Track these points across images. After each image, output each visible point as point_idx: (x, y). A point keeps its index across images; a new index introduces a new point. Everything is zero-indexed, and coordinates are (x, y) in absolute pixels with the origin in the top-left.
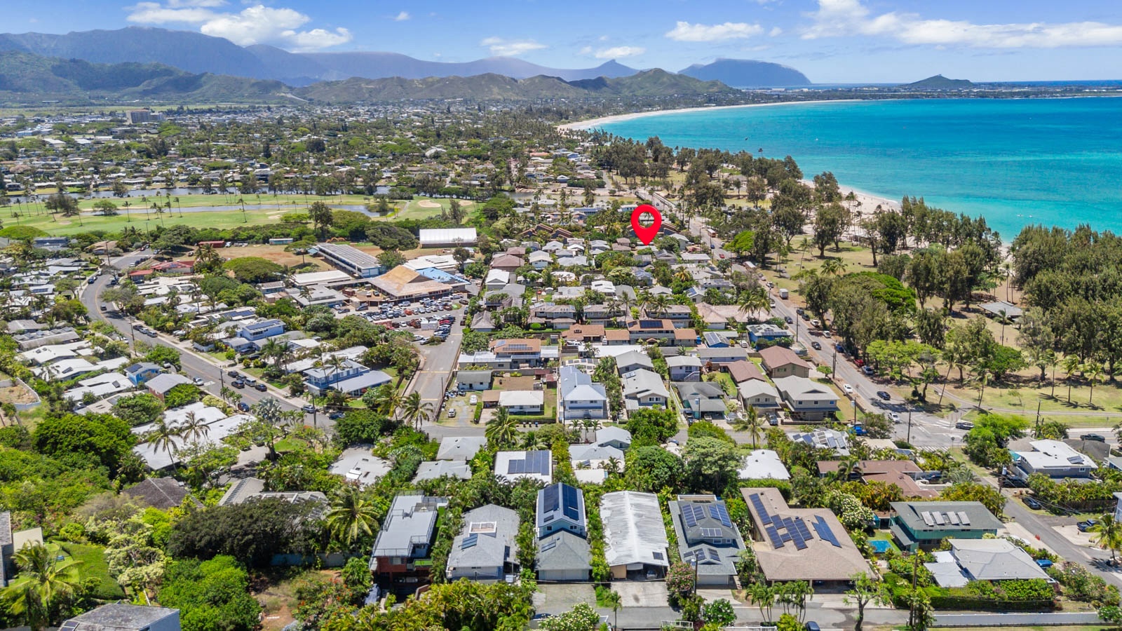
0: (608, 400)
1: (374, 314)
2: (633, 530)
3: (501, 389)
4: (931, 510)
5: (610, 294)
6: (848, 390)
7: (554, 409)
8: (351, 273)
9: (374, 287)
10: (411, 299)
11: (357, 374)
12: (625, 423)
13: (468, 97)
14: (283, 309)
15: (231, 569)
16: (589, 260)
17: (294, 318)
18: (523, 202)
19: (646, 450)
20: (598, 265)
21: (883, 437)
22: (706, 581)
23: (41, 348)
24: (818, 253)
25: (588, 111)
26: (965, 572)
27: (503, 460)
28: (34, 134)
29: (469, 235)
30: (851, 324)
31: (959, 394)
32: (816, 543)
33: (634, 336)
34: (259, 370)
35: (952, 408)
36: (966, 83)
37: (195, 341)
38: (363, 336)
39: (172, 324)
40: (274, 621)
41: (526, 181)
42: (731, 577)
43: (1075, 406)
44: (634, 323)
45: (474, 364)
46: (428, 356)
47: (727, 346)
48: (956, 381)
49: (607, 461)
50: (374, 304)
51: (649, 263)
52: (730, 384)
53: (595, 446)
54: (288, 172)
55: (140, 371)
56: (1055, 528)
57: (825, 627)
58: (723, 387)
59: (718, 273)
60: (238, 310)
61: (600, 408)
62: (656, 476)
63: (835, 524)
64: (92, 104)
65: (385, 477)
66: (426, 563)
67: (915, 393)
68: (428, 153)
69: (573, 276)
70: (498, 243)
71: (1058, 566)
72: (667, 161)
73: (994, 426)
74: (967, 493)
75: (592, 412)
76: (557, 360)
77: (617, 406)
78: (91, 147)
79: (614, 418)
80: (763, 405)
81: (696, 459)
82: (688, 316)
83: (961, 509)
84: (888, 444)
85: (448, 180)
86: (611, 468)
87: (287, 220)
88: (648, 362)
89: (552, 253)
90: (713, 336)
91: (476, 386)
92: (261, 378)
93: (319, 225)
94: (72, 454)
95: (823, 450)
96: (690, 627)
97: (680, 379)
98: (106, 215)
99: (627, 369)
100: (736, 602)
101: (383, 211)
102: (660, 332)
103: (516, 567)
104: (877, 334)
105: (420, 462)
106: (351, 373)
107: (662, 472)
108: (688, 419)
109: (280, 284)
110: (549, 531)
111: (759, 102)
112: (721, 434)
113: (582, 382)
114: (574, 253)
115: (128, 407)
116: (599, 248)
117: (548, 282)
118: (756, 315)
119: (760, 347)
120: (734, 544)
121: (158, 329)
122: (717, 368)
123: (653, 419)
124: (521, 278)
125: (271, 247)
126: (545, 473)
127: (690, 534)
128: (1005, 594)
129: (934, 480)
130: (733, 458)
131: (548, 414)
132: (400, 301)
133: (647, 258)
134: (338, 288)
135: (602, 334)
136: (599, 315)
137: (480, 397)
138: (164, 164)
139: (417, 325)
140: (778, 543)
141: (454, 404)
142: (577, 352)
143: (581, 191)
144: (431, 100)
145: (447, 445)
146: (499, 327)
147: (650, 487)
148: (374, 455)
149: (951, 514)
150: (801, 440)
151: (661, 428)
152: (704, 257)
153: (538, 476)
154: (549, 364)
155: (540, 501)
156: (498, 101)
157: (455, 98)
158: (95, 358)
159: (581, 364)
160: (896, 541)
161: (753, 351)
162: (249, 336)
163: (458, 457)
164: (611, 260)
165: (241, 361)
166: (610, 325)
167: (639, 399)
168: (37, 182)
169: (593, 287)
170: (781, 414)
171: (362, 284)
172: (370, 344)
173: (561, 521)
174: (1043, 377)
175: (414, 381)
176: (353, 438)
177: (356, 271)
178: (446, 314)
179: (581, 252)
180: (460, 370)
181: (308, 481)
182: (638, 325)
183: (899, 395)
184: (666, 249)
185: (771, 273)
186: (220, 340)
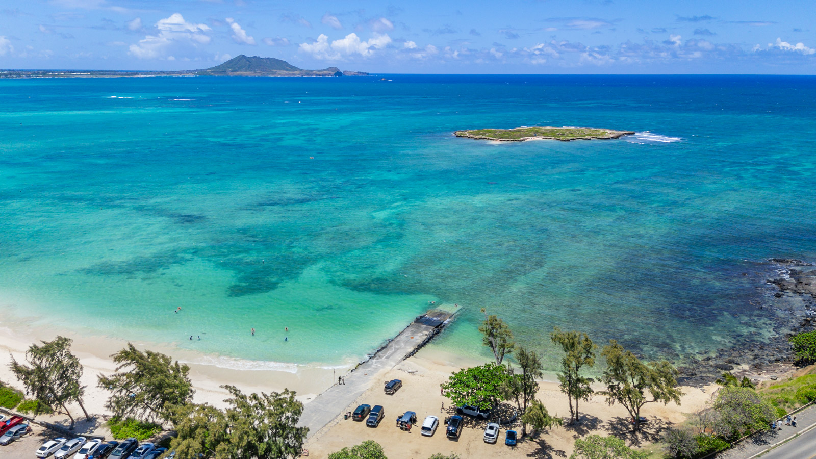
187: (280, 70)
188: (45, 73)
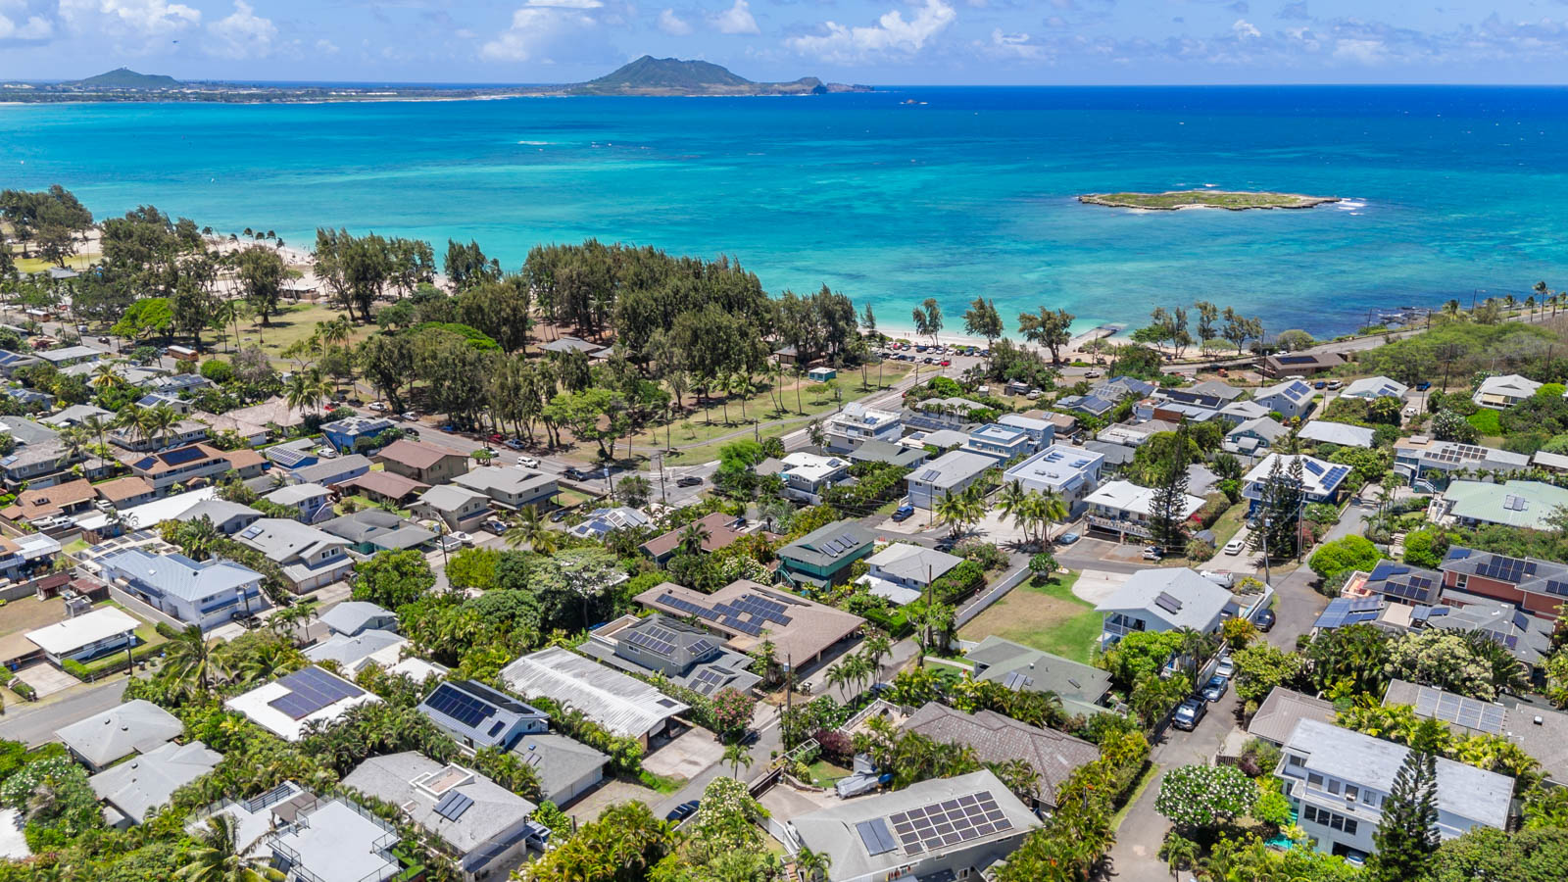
4: (824, 542)
27: (254, 708)
31: (632, 444)
33: (163, 482)
36: (167, 80)
47: (316, 461)
49: (397, 649)
53: (345, 639)
61: (255, 594)
75: (242, 606)
76: (61, 554)
79: (284, 603)
80: (474, 514)
82: (203, 435)
83: (841, 531)
88: (247, 509)
97: (318, 517)
119: (371, 448)
120: (720, 652)
122: (339, 491)
135: (93, 494)
136: (42, 469)
140: (754, 630)
142: (84, 532)
145: (95, 736)
149: (841, 539)
150: (590, 531)
154: (55, 564)
159: (122, 546)
163: (147, 744)
167: (304, 562)
170: (495, 519)
182: (161, 463)
187: (715, 83)
188: (324, 89)
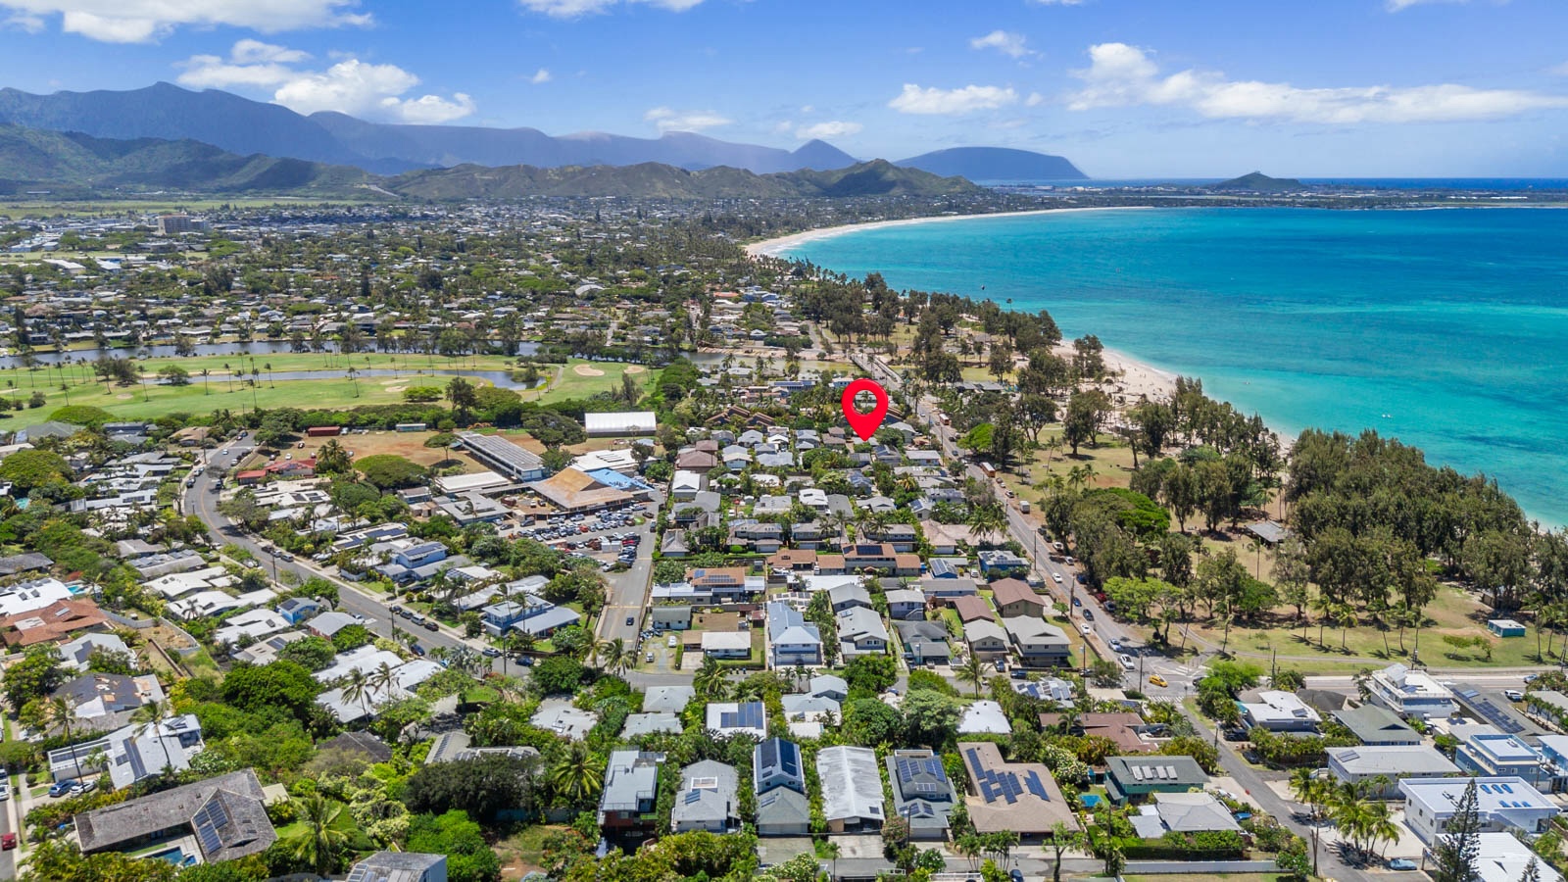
0: (822, 644)
1: (544, 531)
2: (850, 786)
3: (702, 628)
4: (1141, 765)
5: (821, 507)
6: (1086, 631)
7: (763, 653)
8: (508, 476)
9: (537, 494)
10: (586, 511)
11: (541, 611)
12: (842, 669)
13: (623, 194)
14: (438, 529)
15: (466, 823)
16: (795, 458)
17: (454, 539)
18: (708, 368)
19: (864, 702)
20: (807, 465)
21: (1113, 686)
22: (918, 834)
23: (167, 577)
24: (1071, 451)
25: (787, 223)
26: (1165, 824)
27: (715, 711)
28: (34, 249)
29: (646, 420)
30: (1092, 553)
31: (1206, 636)
32: (1026, 797)
33: (851, 564)
34: (425, 604)
35: (1195, 652)
37: (342, 567)
38: (540, 564)
39: (311, 546)
40: (510, 872)
41: (710, 337)
42: (944, 830)
43: (1327, 650)
44: (850, 548)
45: (669, 599)
46: (614, 587)
47: (955, 576)
48: (1205, 620)
49: (823, 714)
50: (541, 517)
51: (867, 463)
52: (956, 623)
53: (809, 697)
54: (398, 319)
55: (297, 608)
56: (1267, 783)
57: (1029, 875)
58: (948, 627)
59: (950, 479)
60: (385, 528)
61: (813, 652)
62: (874, 730)
63: (1047, 778)
64: (98, 198)
65: (592, 731)
66: (650, 817)
67: (1156, 635)
68: (579, 291)
69: (777, 480)
70: (684, 435)
71: (1256, 821)
72: (891, 311)
73: (1227, 675)
74: (1183, 747)
75: (804, 657)
76: (763, 593)
77: (832, 649)
78: (121, 274)
79: (829, 664)
80: (991, 649)
81: (915, 712)
82: (912, 538)
83: (1169, 763)
84: (1117, 695)
85: (609, 333)
86: (827, 722)
87: (411, 396)
88: (866, 597)
89: (751, 446)
90: (939, 562)
91: (674, 625)
92: (429, 615)
93: (459, 407)
94: (267, 707)
95: (1045, 701)
96: (903, 874)
97: (901, 617)
98: (174, 384)
99: (843, 606)
100: (948, 854)
101: (531, 381)
102: (880, 559)
103: (737, 822)
104: (1117, 567)
105: (627, 715)
106: (534, 610)
107: (880, 726)
108: (908, 665)
109: (426, 491)
110: (768, 787)
111: (1017, 210)
112: (939, 684)
113: (793, 624)
114: (777, 447)
115: (300, 652)
116: (807, 440)
117: (747, 488)
118: (988, 538)
119: (992, 578)
120: (948, 799)
121: (293, 551)
122: (943, 603)
123: (871, 667)
124: (713, 483)
125: (399, 435)
126: (759, 726)
127: (905, 789)
128: (1196, 844)
129: (1156, 733)
130: (951, 712)
131: (756, 659)
132: (571, 514)
133: (864, 457)
134: (494, 496)
135: (813, 560)
136: (810, 536)
137: (678, 638)
138: (229, 304)
139: (596, 546)
140: (990, 798)
141: (651, 646)
142: (785, 582)
143: (782, 352)
144: (572, 198)
145: (654, 695)
146: (694, 550)
147: (868, 742)
148: (574, 707)
149: (1160, 769)
150: (1025, 690)
151: (879, 677)
152: (933, 455)
153: (751, 730)
154: (755, 598)
155: (756, 755)
156: (663, 201)
157: (604, 195)
158: (235, 591)
159: (791, 599)
160: (1109, 796)
161: (984, 582)
162: (407, 563)
163: (667, 709)
164: (823, 460)
165: (402, 593)
166: (822, 547)
167: (856, 643)
168: (67, 331)
169: (802, 498)
170: (1010, 658)
171: (523, 490)
172: (550, 574)
173: (780, 776)
174: (1299, 617)
175: (602, 618)
176: (551, 687)
177: (514, 472)
178: (630, 532)
179: (783, 445)
180: (654, 604)
181: (518, 736)
182: (855, 551)
183: (1138, 636)
184: (888, 443)
185: (1013, 478)
186: (372, 567)
